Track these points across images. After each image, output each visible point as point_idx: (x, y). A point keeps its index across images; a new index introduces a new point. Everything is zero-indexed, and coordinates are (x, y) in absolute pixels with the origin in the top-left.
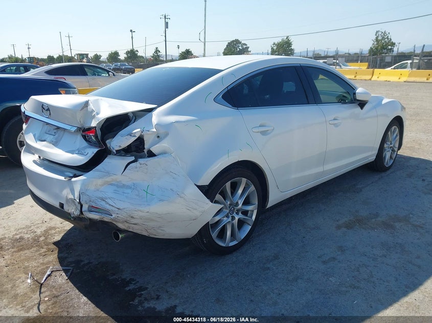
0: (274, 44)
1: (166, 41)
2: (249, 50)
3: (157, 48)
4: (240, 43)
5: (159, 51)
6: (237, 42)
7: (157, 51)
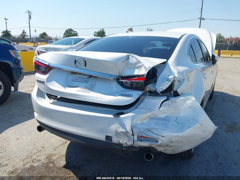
0: (95, 32)
1: (30, 27)
2: (78, 35)
3: (24, 30)
4: (73, 31)
5: (25, 33)
6: (71, 30)
7: (24, 32)
